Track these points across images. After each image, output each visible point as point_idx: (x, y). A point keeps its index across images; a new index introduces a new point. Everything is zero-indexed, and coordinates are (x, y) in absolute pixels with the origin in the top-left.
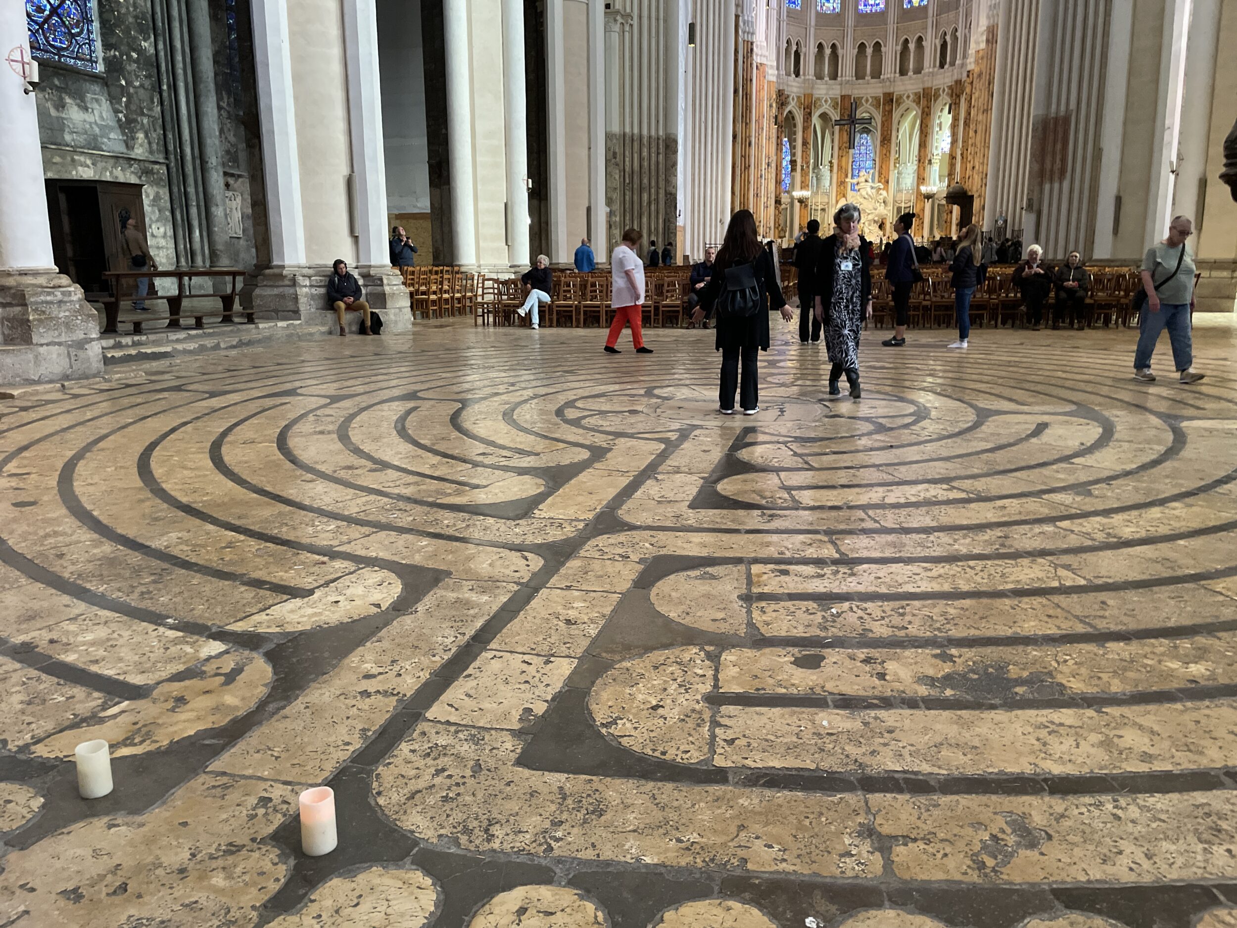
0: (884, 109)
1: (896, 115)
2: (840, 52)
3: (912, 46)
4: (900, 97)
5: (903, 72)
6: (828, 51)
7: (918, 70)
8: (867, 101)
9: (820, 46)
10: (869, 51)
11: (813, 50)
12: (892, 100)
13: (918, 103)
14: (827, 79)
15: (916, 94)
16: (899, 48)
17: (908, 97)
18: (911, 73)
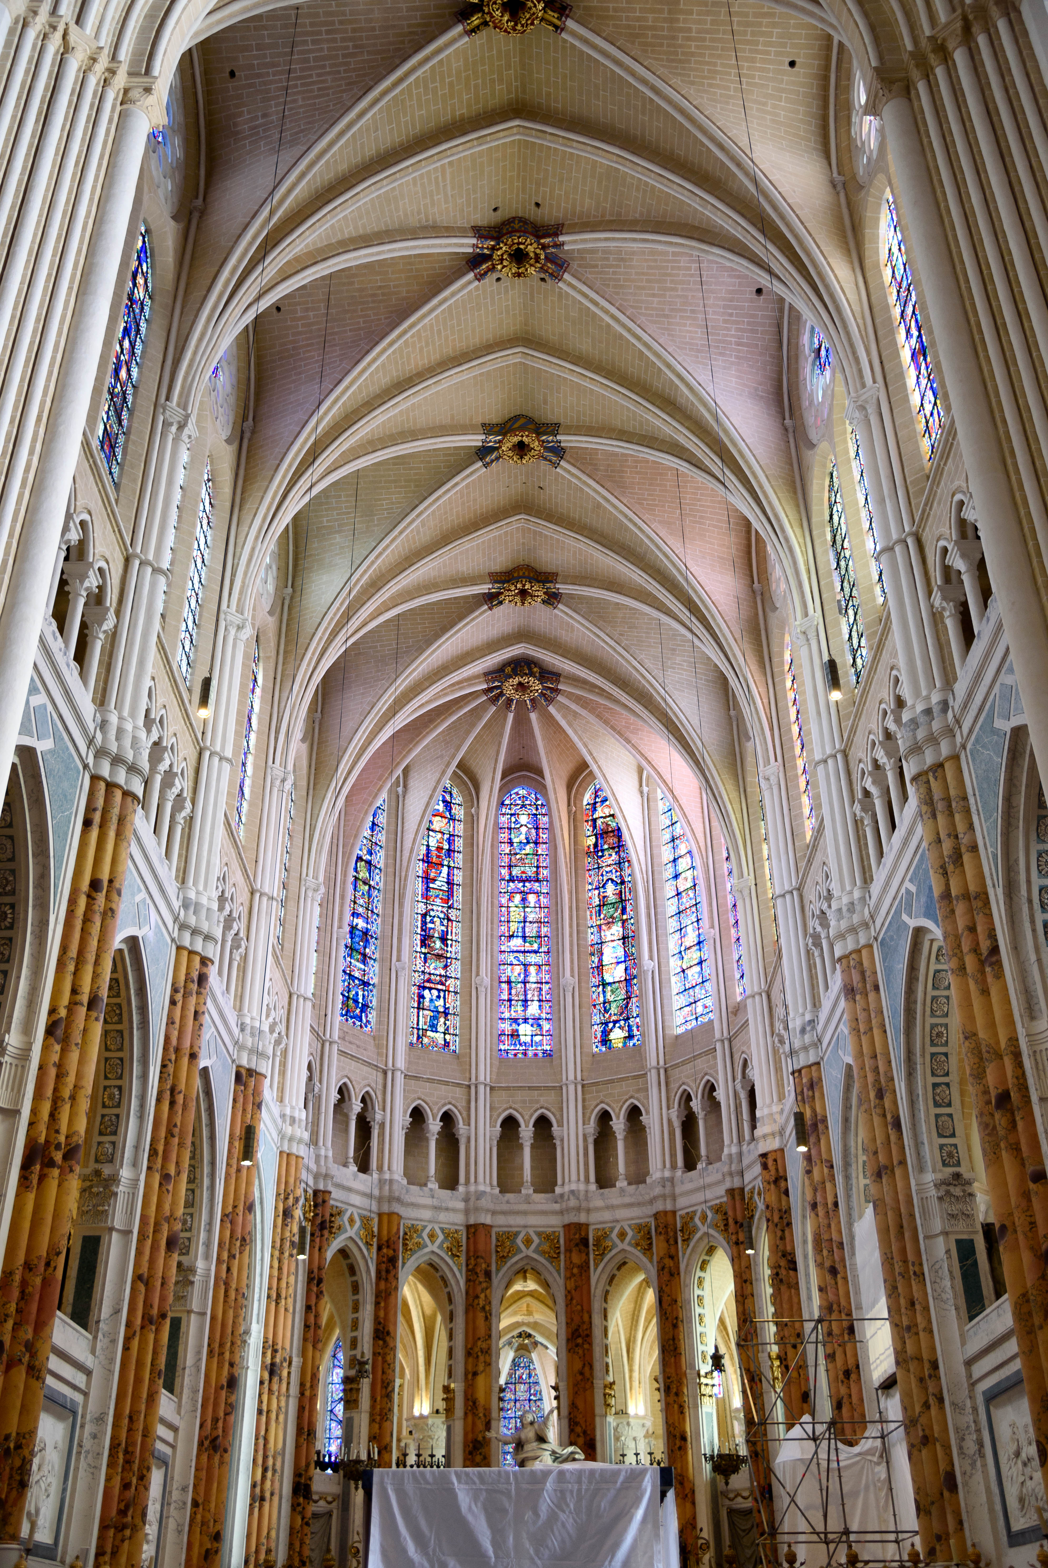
0: (569, 1261)
1: (597, 1276)
2: (461, 1128)
3: (619, 1125)
4: (603, 1237)
5: (604, 1181)
6: (434, 1126)
7: (639, 1177)
8: (528, 1242)
9: (417, 1115)
10: (527, 1132)
11: (400, 1120)
12: (585, 1242)
13: (648, 1250)
14: (433, 1185)
15: (640, 1228)
16: (592, 1127)
17: (622, 1235)
18: (621, 1183)
